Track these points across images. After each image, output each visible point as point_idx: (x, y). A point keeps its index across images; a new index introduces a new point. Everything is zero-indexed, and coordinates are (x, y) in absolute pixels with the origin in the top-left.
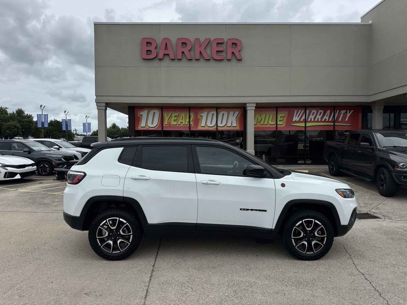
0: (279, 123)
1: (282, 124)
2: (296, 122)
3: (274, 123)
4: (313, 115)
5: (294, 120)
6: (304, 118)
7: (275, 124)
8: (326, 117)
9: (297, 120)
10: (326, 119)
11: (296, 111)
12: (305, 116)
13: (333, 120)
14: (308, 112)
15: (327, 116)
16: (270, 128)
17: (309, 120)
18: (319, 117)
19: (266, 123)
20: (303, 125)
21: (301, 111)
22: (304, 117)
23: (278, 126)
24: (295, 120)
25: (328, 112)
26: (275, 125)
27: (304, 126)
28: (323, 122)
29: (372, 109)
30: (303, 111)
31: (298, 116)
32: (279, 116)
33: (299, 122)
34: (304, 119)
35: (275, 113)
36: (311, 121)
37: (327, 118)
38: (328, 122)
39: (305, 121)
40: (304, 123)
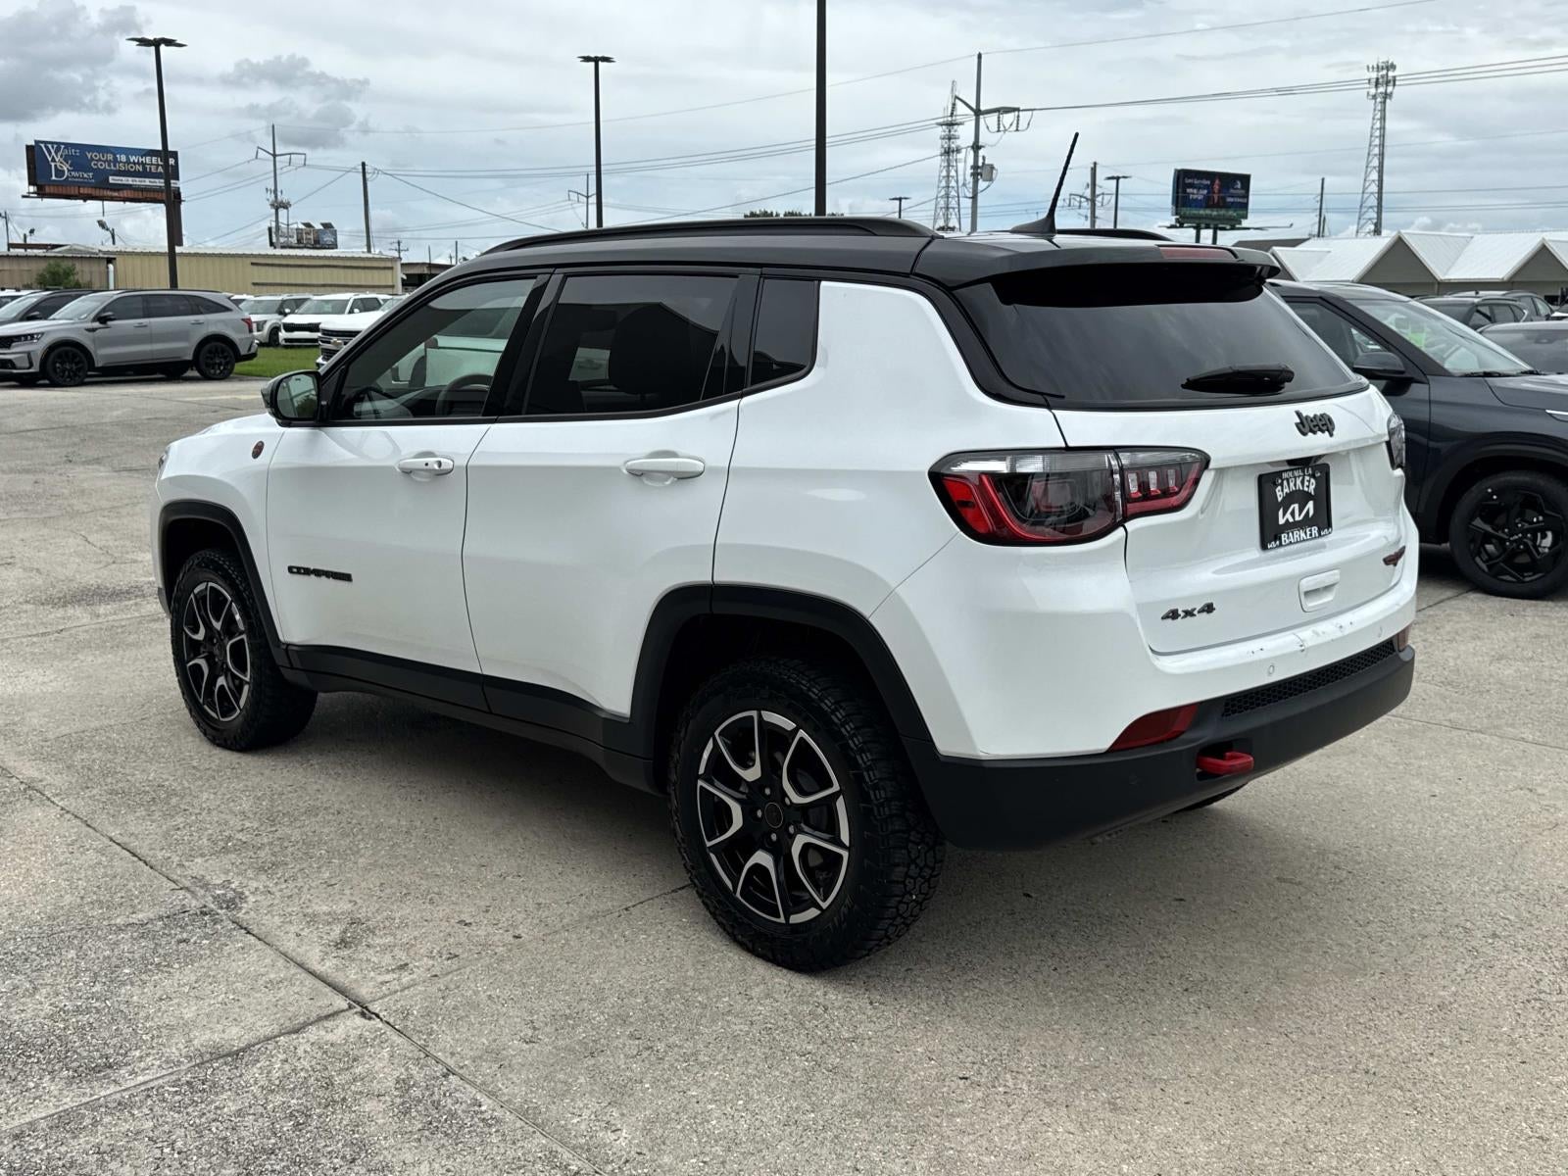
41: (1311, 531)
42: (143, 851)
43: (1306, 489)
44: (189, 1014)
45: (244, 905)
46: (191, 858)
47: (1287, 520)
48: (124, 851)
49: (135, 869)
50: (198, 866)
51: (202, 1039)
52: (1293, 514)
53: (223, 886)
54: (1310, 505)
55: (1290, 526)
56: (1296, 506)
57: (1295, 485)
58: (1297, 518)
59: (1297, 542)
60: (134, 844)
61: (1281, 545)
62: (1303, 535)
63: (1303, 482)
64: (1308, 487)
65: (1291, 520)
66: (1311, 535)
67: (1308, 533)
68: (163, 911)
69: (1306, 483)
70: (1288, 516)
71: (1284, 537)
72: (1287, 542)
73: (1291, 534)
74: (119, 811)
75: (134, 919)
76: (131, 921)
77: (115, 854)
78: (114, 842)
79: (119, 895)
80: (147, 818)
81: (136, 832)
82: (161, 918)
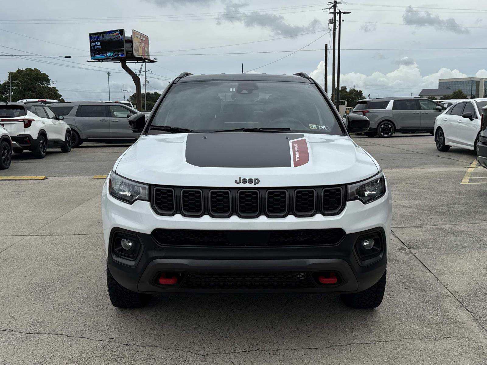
42: (421, 265)
44: (421, 233)
45: (399, 248)
46: (407, 261)
48: (426, 266)
49: (424, 261)
50: (406, 258)
51: (420, 229)
53: (402, 253)
60: (423, 268)
68: (420, 250)
74: (425, 281)
75: (427, 250)
76: (428, 249)
77: (429, 266)
78: (429, 270)
79: (430, 255)
80: (416, 277)
81: (421, 272)
82: (421, 248)
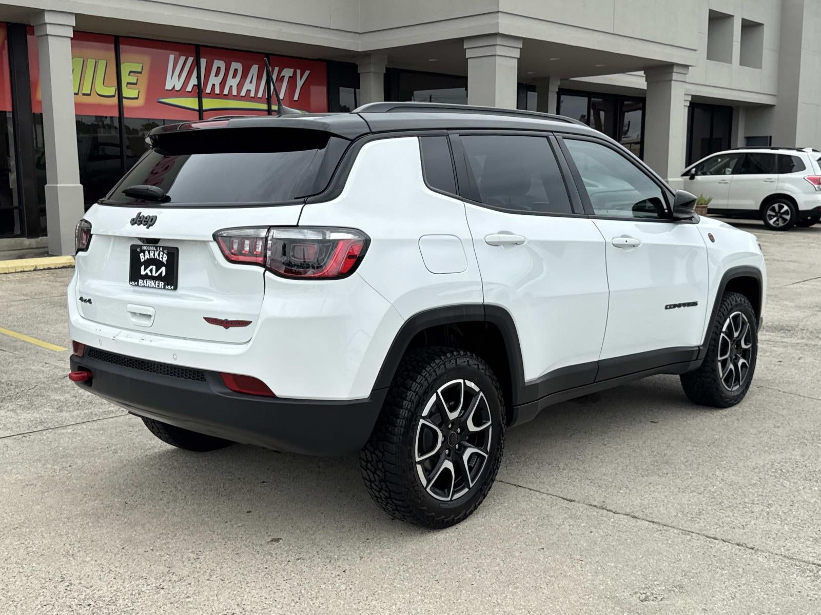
0: (126, 92)
1: (137, 98)
2: (173, 93)
3: (112, 91)
4: (217, 75)
5: (169, 86)
6: (196, 83)
7: (114, 96)
8: (249, 86)
9: (178, 88)
10: (249, 91)
11: (172, 57)
12: (199, 77)
13: (267, 97)
14: (203, 62)
15: (251, 82)
16: (99, 106)
17: (208, 90)
18: (232, 82)
19: (86, 90)
20: (192, 103)
21: (185, 57)
22: (194, 81)
23: (125, 102)
24: (170, 88)
25: (254, 69)
26: (115, 101)
27: (197, 107)
28: (243, 98)
29: (359, 72)
30: (191, 59)
31: (179, 76)
32: (125, 68)
33: (182, 93)
34: (194, 85)
35: (112, 55)
36: (212, 95)
37: (252, 87)
38: (255, 99)
39: (199, 93)
40: (197, 100)
41: (159, 283)
43: (161, 259)
47: (147, 274)
52: (151, 271)
54: (163, 269)
55: (146, 277)
56: (154, 267)
57: (154, 255)
58: (154, 274)
59: (149, 287)
61: (138, 285)
62: (153, 284)
63: (159, 255)
64: (162, 258)
65: (150, 274)
66: (158, 286)
67: (157, 284)
69: (161, 256)
70: (148, 271)
71: (141, 281)
72: (142, 285)
73: (145, 281)
